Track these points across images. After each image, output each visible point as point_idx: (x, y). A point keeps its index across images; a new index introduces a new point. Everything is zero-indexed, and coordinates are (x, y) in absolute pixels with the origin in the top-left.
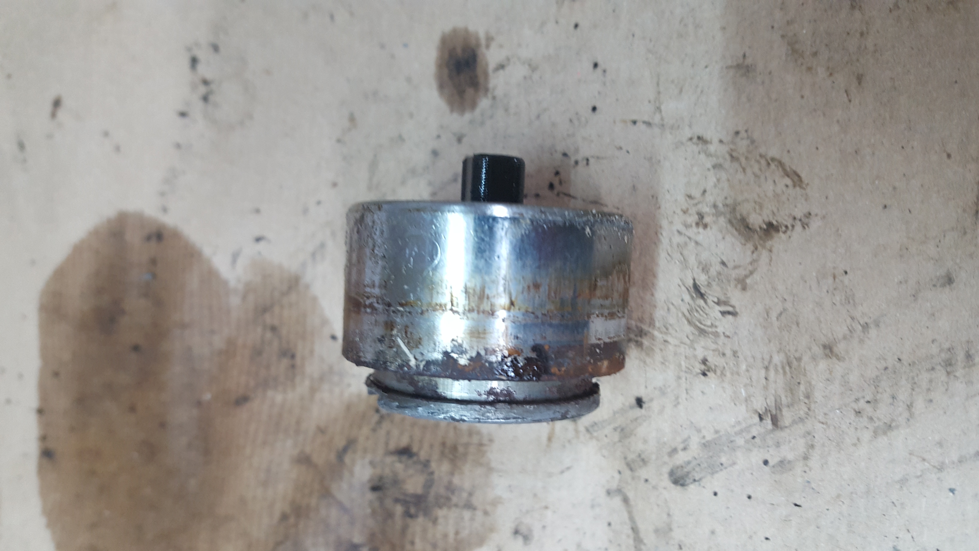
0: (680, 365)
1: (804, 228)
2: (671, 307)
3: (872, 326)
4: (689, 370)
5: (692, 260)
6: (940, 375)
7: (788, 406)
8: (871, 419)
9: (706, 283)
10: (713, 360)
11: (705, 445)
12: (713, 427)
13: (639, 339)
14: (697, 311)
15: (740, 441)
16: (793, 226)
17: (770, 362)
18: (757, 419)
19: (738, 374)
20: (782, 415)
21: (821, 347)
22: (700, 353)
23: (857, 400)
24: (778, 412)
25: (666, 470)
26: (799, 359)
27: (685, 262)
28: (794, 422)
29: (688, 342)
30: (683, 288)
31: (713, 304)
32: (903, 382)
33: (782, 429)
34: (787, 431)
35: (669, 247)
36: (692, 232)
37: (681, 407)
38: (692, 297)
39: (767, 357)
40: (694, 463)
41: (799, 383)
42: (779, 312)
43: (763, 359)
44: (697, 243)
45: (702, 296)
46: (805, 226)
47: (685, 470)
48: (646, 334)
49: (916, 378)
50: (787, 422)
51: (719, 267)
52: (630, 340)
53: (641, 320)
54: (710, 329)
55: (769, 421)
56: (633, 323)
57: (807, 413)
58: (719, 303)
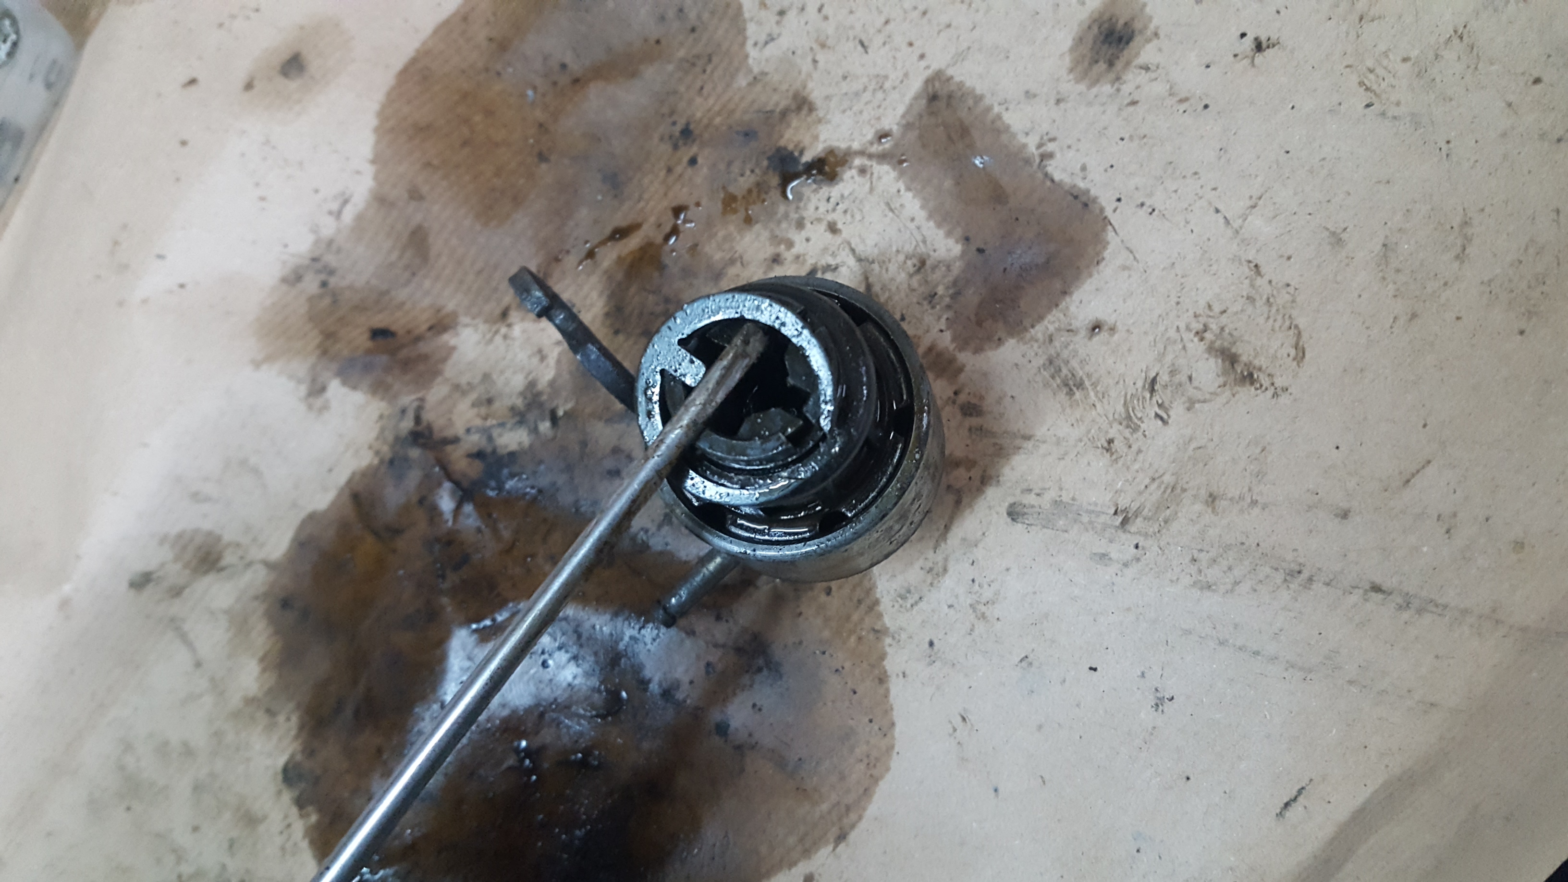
0: (1089, 431)
1: (1273, 397)
2: (1121, 382)
3: (1260, 506)
4: (1092, 440)
5: (1169, 358)
6: (1279, 577)
7: (1145, 519)
8: (1200, 571)
9: (1164, 384)
10: (1118, 445)
11: (1056, 503)
12: (1074, 494)
13: (1075, 389)
14: (1138, 400)
15: (1085, 518)
16: (1266, 389)
17: (1161, 476)
18: (1113, 511)
19: (1128, 468)
20: (1134, 522)
21: (1208, 493)
22: (1113, 433)
23: (1201, 550)
24: (1134, 517)
25: (1010, 500)
26: (1184, 490)
27: (1162, 356)
28: (1139, 533)
29: (1111, 418)
30: (1143, 374)
31: (1156, 403)
32: (1247, 563)
33: (1124, 531)
34: (1129, 536)
35: (1160, 334)
36: (1188, 336)
37: (1062, 463)
38: (1144, 386)
39: (1161, 472)
40: (1038, 509)
41: (1168, 507)
42: (1199, 446)
43: (1157, 471)
44: (1184, 348)
45: (1152, 391)
46: (1275, 395)
47: (1025, 510)
48: (1083, 389)
49: (1258, 566)
50: (1133, 529)
51: (1184, 379)
52: (1066, 385)
53: (1089, 376)
54: (1136, 421)
55: (1120, 519)
56: (1080, 374)
57: (1155, 533)
58: (1160, 405)
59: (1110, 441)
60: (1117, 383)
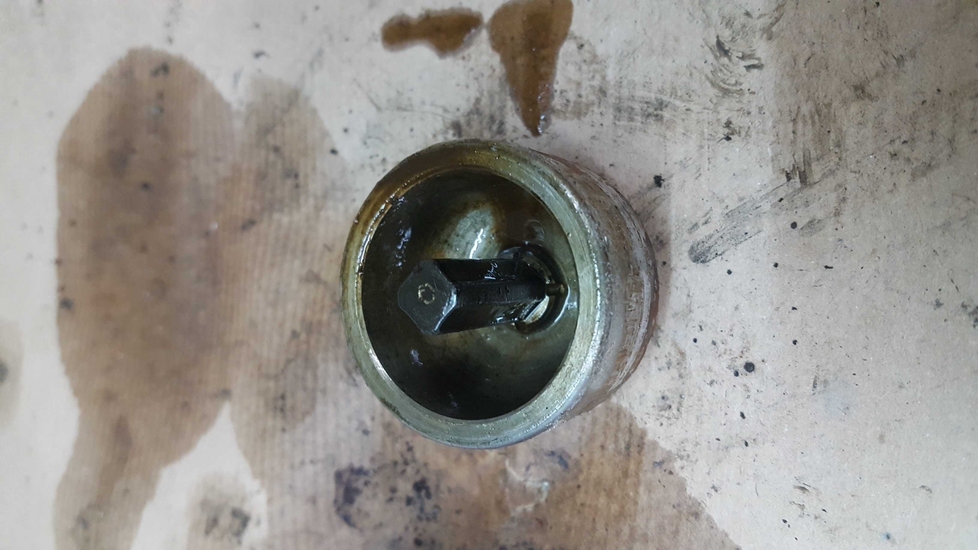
0: (702, 133)
2: (694, 71)
3: (908, 57)
4: (711, 137)
5: (715, 16)
7: (818, 160)
8: (908, 160)
9: (730, 38)
10: (736, 122)
11: (728, 216)
12: (737, 194)
13: (659, 112)
14: (721, 70)
15: (766, 206)
17: (798, 112)
18: (785, 179)
19: (764, 132)
20: (811, 170)
21: (852, 88)
22: (724, 116)
23: (892, 141)
24: (807, 167)
25: (685, 248)
26: (829, 105)
28: (824, 176)
29: (712, 106)
30: (706, 48)
31: (737, 59)
32: (944, 115)
33: (811, 185)
34: (817, 186)
35: (690, 5)
37: (702, 179)
38: (716, 57)
39: (795, 109)
40: (717, 235)
41: (829, 132)
42: (807, 58)
43: (790, 111)
45: (726, 53)
47: (707, 245)
48: (666, 106)
49: (958, 109)
50: (817, 177)
51: (743, 19)
52: (649, 115)
53: (661, 91)
54: (734, 88)
55: (797, 179)
56: (652, 96)
57: (838, 164)
58: (743, 58)
59: (728, 124)
60: (691, 75)
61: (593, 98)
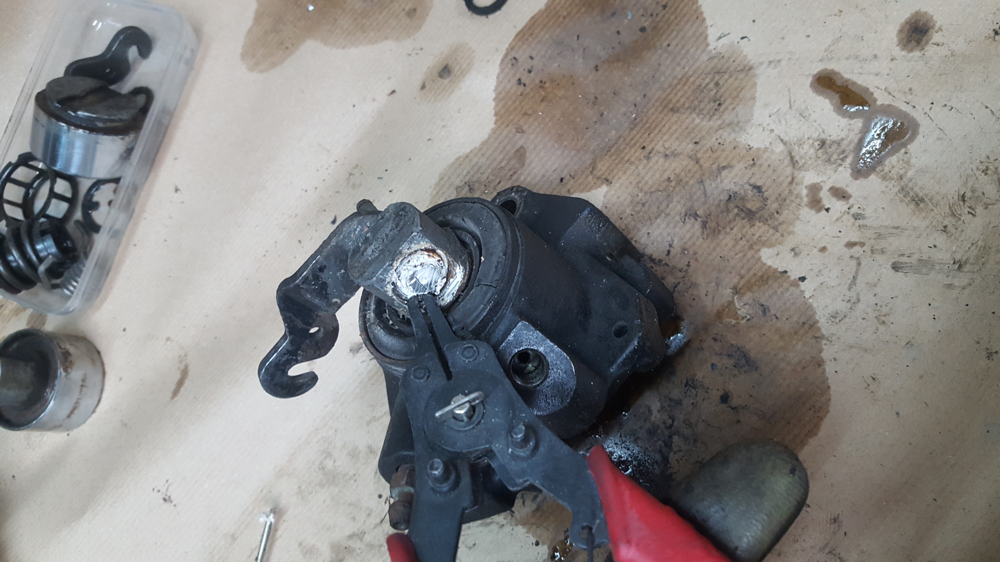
0: (932, 223)
2: (945, 197)
4: (935, 227)
5: (970, 184)
7: (971, 264)
9: (969, 197)
10: (950, 228)
11: (920, 260)
12: (930, 255)
13: (919, 202)
14: (957, 205)
15: (937, 267)
17: (976, 243)
18: (952, 262)
19: (957, 240)
20: (965, 266)
22: (946, 223)
24: (964, 264)
25: (893, 260)
26: (990, 248)
27: (965, 183)
28: (969, 271)
29: (943, 215)
30: (957, 193)
31: (967, 206)
33: (961, 271)
34: (963, 273)
35: (963, 172)
36: (978, 173)
38: (958, 199)
39: (976, 240)
40: (909, 265)
41: (983, 257)
42: (995, 225)
43: (974, 240)
44: (977, 179)
45: (964, 201)
47: (902, 265)
48: (924, 202)
50: (965, 270)
51: (980, 194)
52: (914, 200)
53: (926, 195)
54: (958, 216)
55: (957, 266)
56: (921, 194)
57: (978, 271)
58: (969, 208)
59: (945, 227)
60: (943, 198)
61: (895, 176)
